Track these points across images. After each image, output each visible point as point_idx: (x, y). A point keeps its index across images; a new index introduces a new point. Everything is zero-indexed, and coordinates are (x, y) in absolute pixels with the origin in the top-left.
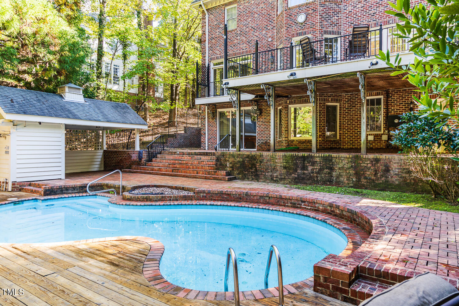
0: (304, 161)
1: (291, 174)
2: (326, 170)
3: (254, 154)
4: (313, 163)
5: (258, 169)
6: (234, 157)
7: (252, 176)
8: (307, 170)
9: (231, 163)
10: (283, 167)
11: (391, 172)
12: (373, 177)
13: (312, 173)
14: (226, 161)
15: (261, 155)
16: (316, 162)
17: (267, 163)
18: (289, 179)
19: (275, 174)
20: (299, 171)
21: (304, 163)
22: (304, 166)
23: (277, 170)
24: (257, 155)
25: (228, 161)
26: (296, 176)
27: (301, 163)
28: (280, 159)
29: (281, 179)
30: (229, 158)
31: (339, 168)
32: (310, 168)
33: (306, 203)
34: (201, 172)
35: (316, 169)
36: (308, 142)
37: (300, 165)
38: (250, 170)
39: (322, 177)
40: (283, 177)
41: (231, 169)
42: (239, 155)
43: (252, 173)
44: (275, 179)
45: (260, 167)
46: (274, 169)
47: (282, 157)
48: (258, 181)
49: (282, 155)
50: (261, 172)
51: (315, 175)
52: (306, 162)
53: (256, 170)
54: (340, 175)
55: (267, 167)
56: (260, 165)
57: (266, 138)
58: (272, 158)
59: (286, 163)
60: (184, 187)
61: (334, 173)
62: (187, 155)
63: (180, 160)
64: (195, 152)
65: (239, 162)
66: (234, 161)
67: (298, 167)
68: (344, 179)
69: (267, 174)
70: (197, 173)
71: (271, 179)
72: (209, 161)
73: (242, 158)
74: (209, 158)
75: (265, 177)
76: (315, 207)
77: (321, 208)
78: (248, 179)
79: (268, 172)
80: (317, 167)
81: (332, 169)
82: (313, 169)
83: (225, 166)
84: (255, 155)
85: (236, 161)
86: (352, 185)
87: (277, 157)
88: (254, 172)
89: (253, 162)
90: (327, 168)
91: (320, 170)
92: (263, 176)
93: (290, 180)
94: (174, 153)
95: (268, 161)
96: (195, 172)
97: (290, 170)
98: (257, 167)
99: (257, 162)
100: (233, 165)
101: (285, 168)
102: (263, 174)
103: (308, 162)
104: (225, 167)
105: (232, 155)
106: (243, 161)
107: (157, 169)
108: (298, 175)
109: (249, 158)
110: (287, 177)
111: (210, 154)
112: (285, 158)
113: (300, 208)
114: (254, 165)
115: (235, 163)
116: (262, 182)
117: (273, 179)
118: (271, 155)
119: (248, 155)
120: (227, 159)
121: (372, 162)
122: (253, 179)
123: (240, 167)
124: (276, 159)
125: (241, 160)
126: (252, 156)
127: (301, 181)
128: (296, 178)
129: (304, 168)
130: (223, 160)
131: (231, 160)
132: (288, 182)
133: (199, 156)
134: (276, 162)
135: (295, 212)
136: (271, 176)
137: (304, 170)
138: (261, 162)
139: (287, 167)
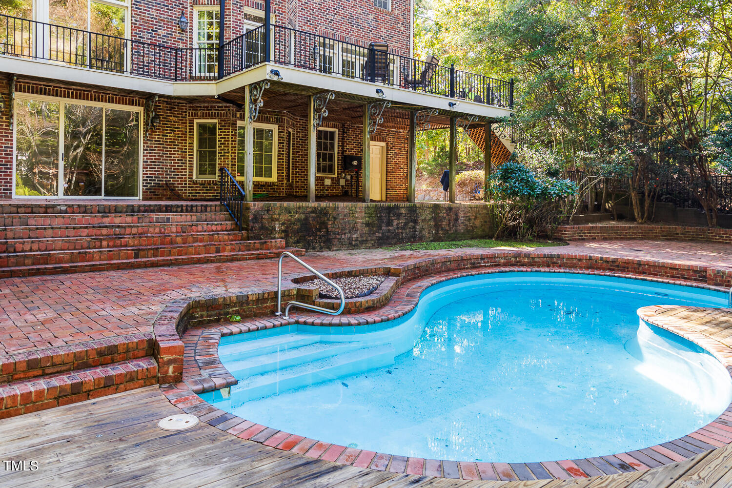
0: (389, 213)
1: (374, 233)
2: (411, 224)
3: (325, 206)
4: (399, 216)
5: (330, 230)
6: (290, 212)
7: (320, 243)
8: (392, 225)
9: (283, 224)
10: (366, 224)
11: (459, 220)
12: (447, 228)
13: (398, 228)
14: (273, 220)
15: (335, 207)
16: (402, 214)
17: (343, 219)
18: (372, 240)
19: (355, 236)
20: (384, 228)
21: (389, 217)
22: (389, 219)
23: (358, 230)
24: (329, 207)
25: (278, 220)
26: (380, 235)
27: (386, 216)
28: (361, 212)
29: (362, 242)
30: (280, 215)
31: (422, 220)
32: (395, 223)
33: (486, 260)
34: (228, 248)
35: (401, 223)
36: (270, 186)
37: (385, 220)
38: (318, 233)
39: (406, 233)
40: (365, 239)
41: (283, 234)
42: (299, 208)
43: (320, 238)
44: (354, 243)
45: (333, 227)
46: (353, 228)
47: (364, 208)
48: (330, 250)
49: (364, 206)
50: (335, 234)
51: (400, 231)
52: (392, 215)
53: (327, 231)
54: (422, 229)
55: (344, 226)
56: (334, 222)
57: (167, 175)
58: (351, 212)
59: (369, 217)
60: (352, 271)
61: (418, 227)
62: (99, 212)
63: (118, 227)
64: (128, 206)
65: (299, 220)
66: (289, 220)
67: (383, 223)
68: (425, 233)
69: (343, 236)
70: (218, 251)
71: (350, 244)
72: (212, 224)
73: (303, 213)
74: (194, 218)
75: (340, 242)
76: (495, 262)
77: (502, 261)
78: (314, 248)
79: (345, 234)
80: (403, 221)
81: (415, 222)
82: (398, 224)
83: (271, 230)
84: (325, 208)
85: (293, 219)
86: (432, 239)
87: (358, 210)
88: (323, 236)
89: (322, 219)
90: (411, 222)
91: (406, 224)
92: (337, 240)
93: (373, 242)
94: (43, 210)
95: (345, 216)
96: (213, 248)
97: (373, 227)
98: (329, 226)
99: (328, 219)
100: (287, 227)
101: (367, 224)
102: (338, 237)
103: (393, 214)
104: (272, 233)
105: (286, 208)
106: (306, 219)
107: (68, 257)
108: (383, 233)
109: (316, 213)
110: (369, 238)
111: (179, 209)
112: (368, 210)
113: (481, 266)
114: (324, 225)
115: (291, 224)
116: (336, 250)
117: (352, 243)
118: (350, 206)
119: (315, 208)
120: (275, 216)
121: (447, 211)
122: (321, 248)
123: (300, 230)
124: (357, 212)
125: (303, 216)
126: (322, 209)
127: (385, 241)
128: (379, 238)
129: (389, 223)
130: (267, 219)
131: (283, 218)
132: (370, 245)
133: (162, 215)
134: (356, 217)
135: (497, 271)
136: (349, 239)
137: (389, 226)
138: (335, 218)
139: (371, 223)
